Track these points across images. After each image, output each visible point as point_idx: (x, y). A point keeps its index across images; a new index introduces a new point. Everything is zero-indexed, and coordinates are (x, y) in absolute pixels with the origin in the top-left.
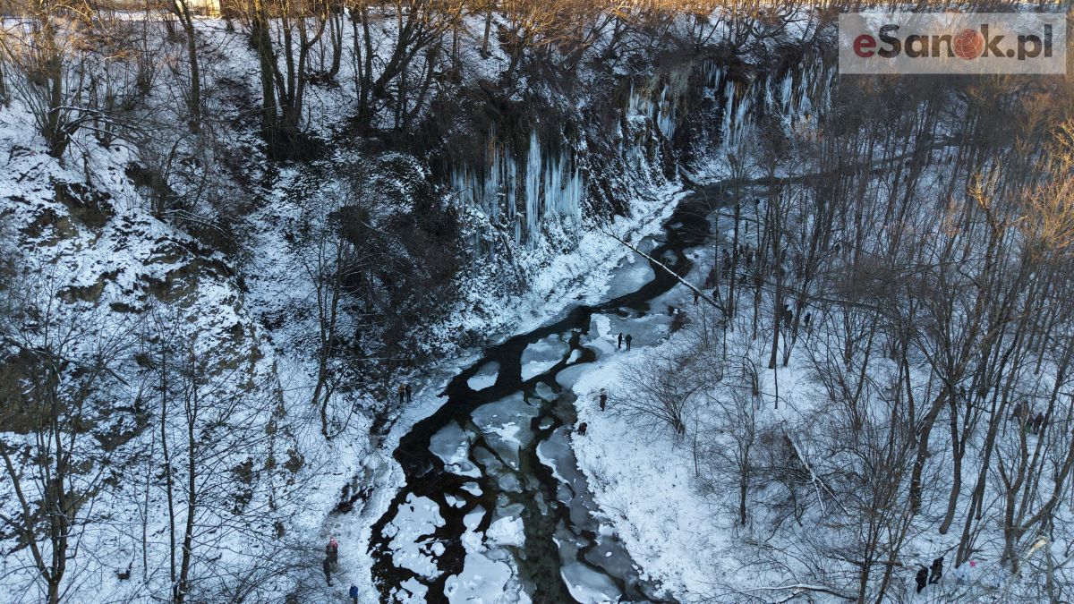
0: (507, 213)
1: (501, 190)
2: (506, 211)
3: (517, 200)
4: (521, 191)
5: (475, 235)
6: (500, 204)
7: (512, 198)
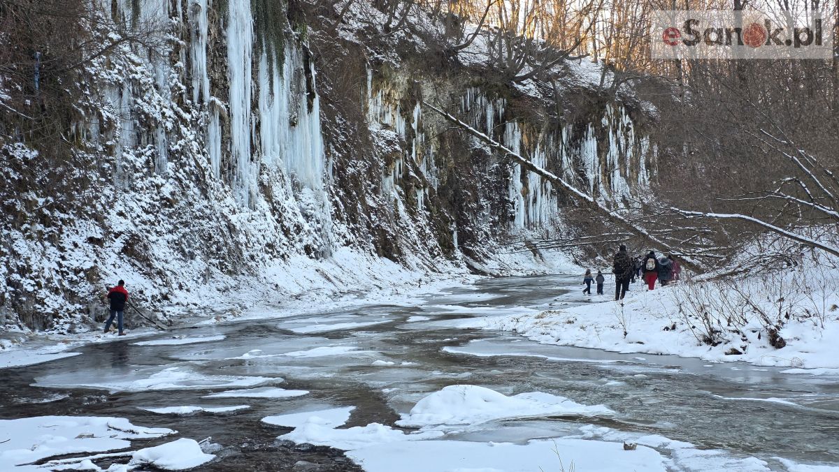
0: (190, 90)
1: (174, 30)
2: (187, 81)
3: (211, 67)
4: (218, 52)
5: (121, 86)
6: (173, 62)
7: (201, 59)
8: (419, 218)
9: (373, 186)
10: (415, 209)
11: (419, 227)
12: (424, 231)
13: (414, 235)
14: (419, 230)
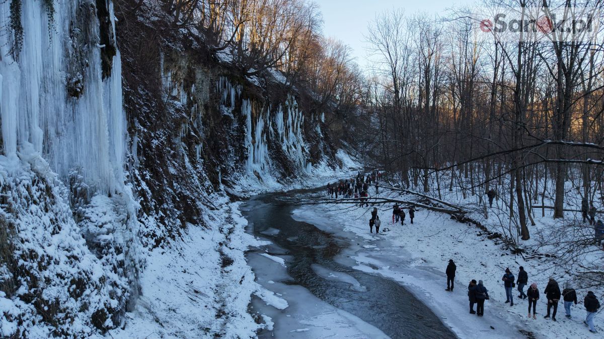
8: (198, 166)
9: (172, 152)
10: (195, 160)
11: (198, 172)
12: (202, 176)
13: (197, 181)
14: (199, 175)
